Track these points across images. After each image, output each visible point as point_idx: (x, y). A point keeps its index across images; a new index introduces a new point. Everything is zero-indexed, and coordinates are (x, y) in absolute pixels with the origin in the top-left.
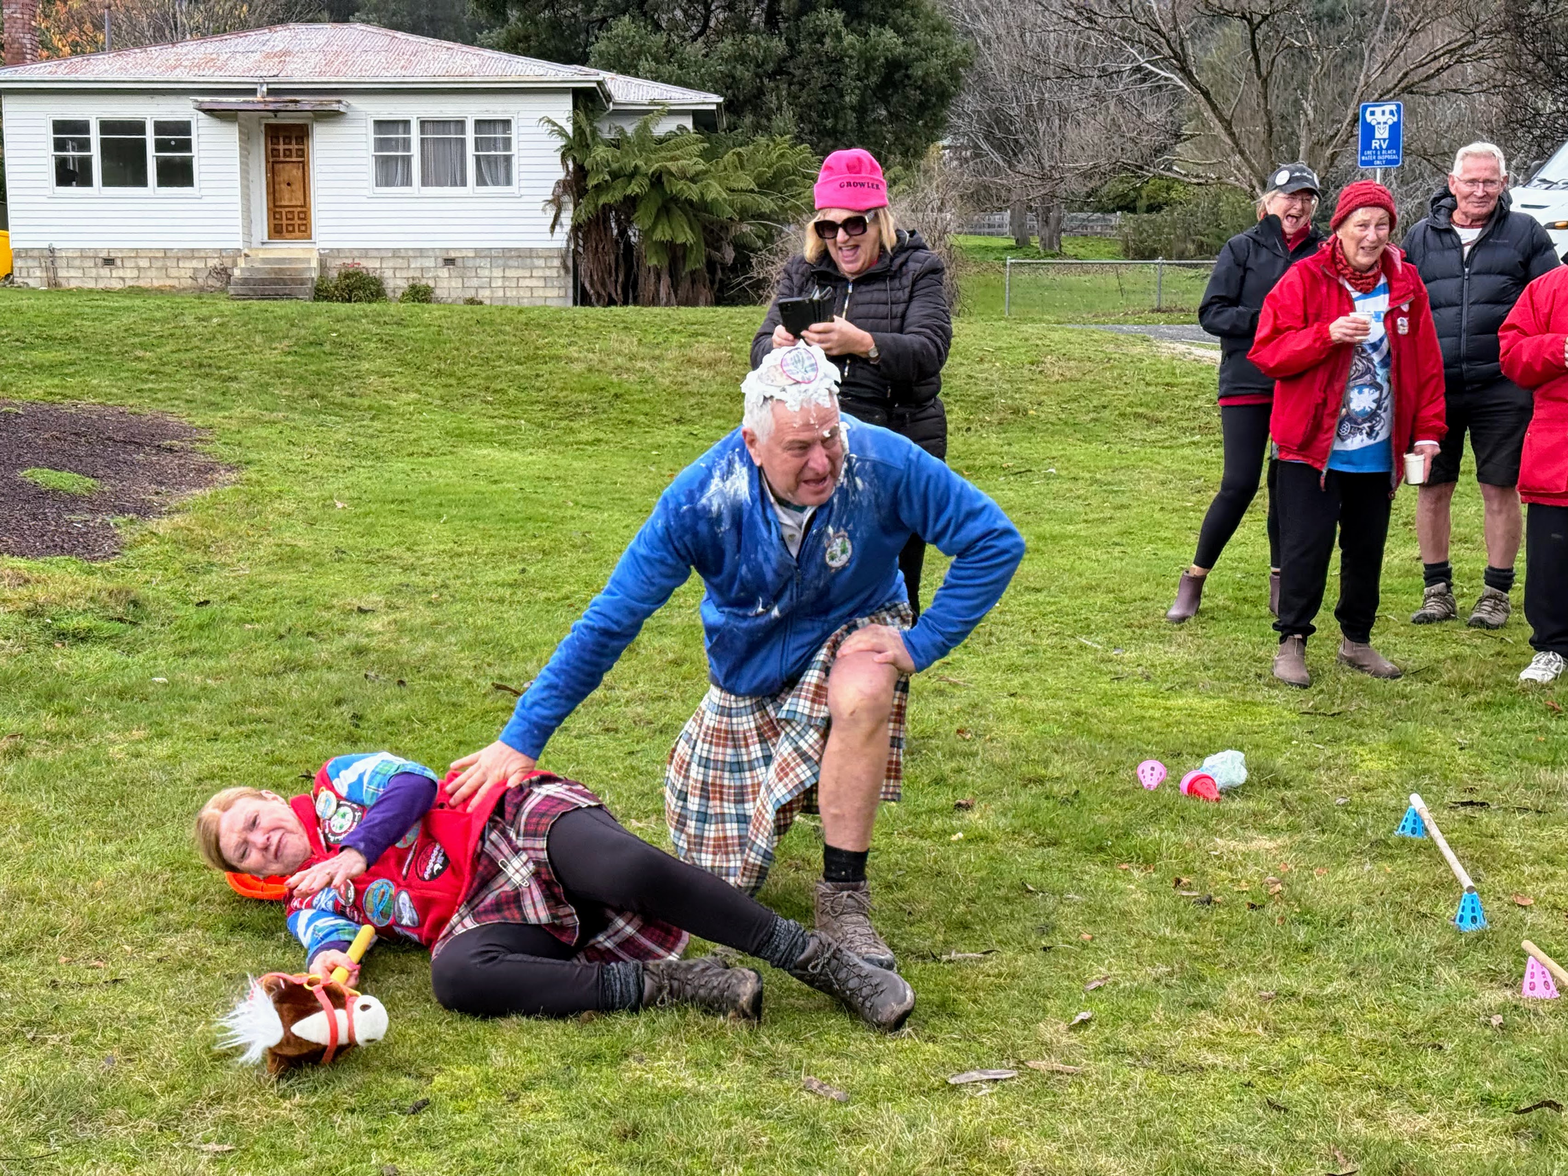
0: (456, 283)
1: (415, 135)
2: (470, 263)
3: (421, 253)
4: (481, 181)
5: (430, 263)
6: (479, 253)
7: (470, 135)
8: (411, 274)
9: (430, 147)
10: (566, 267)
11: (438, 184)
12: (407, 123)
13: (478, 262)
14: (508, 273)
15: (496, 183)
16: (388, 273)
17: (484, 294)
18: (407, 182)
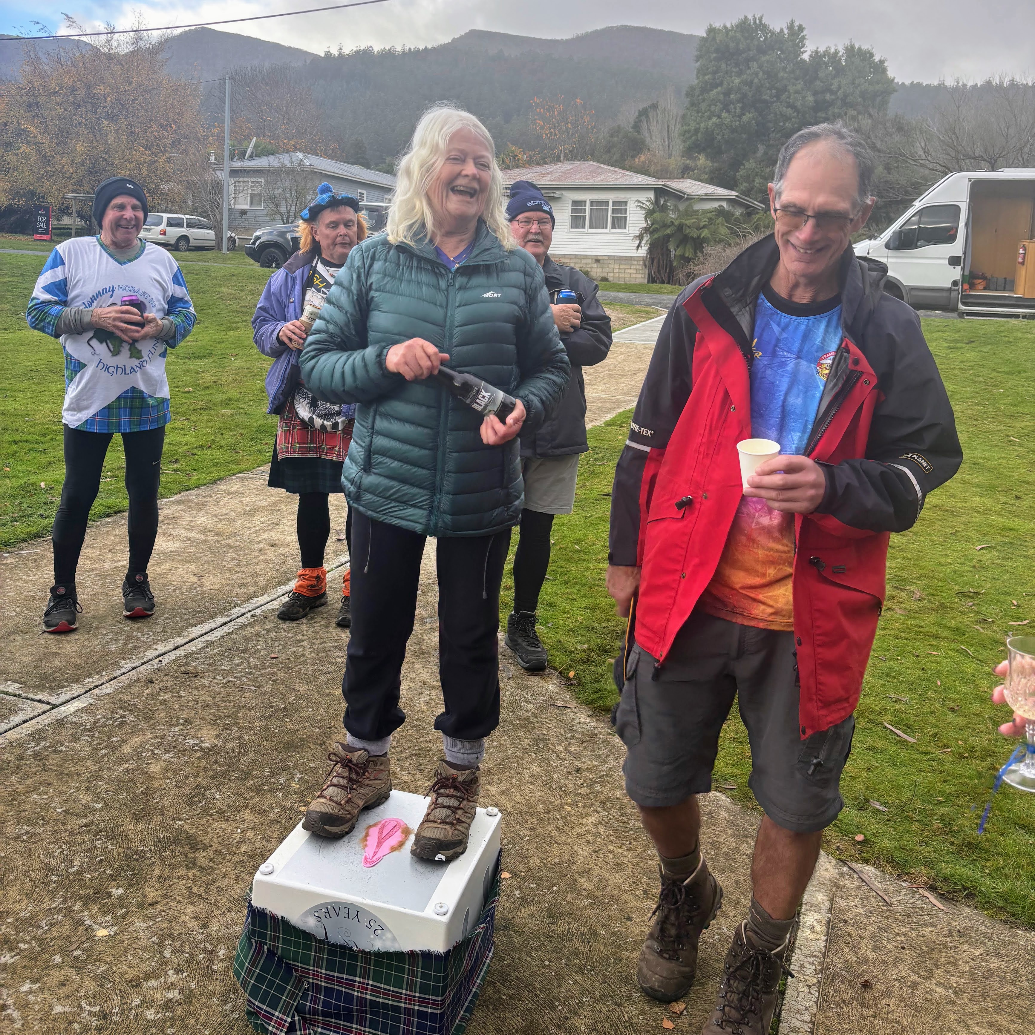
0: (599, 270)
1: (588, 207)
2: (606, 262)
3: (586, 257)
4: (613, 227)
5: (590, 261)
6: (610, 257)
7: (610, 207)
8: (582, 265)
9: (594, 212)
10: (645, 265)
11: (596, 228)
12: (585, 202)
13: (610, 261)
14: (622, 267)
15: (620, 228)
17: (610, 276)
18: (584, 227)
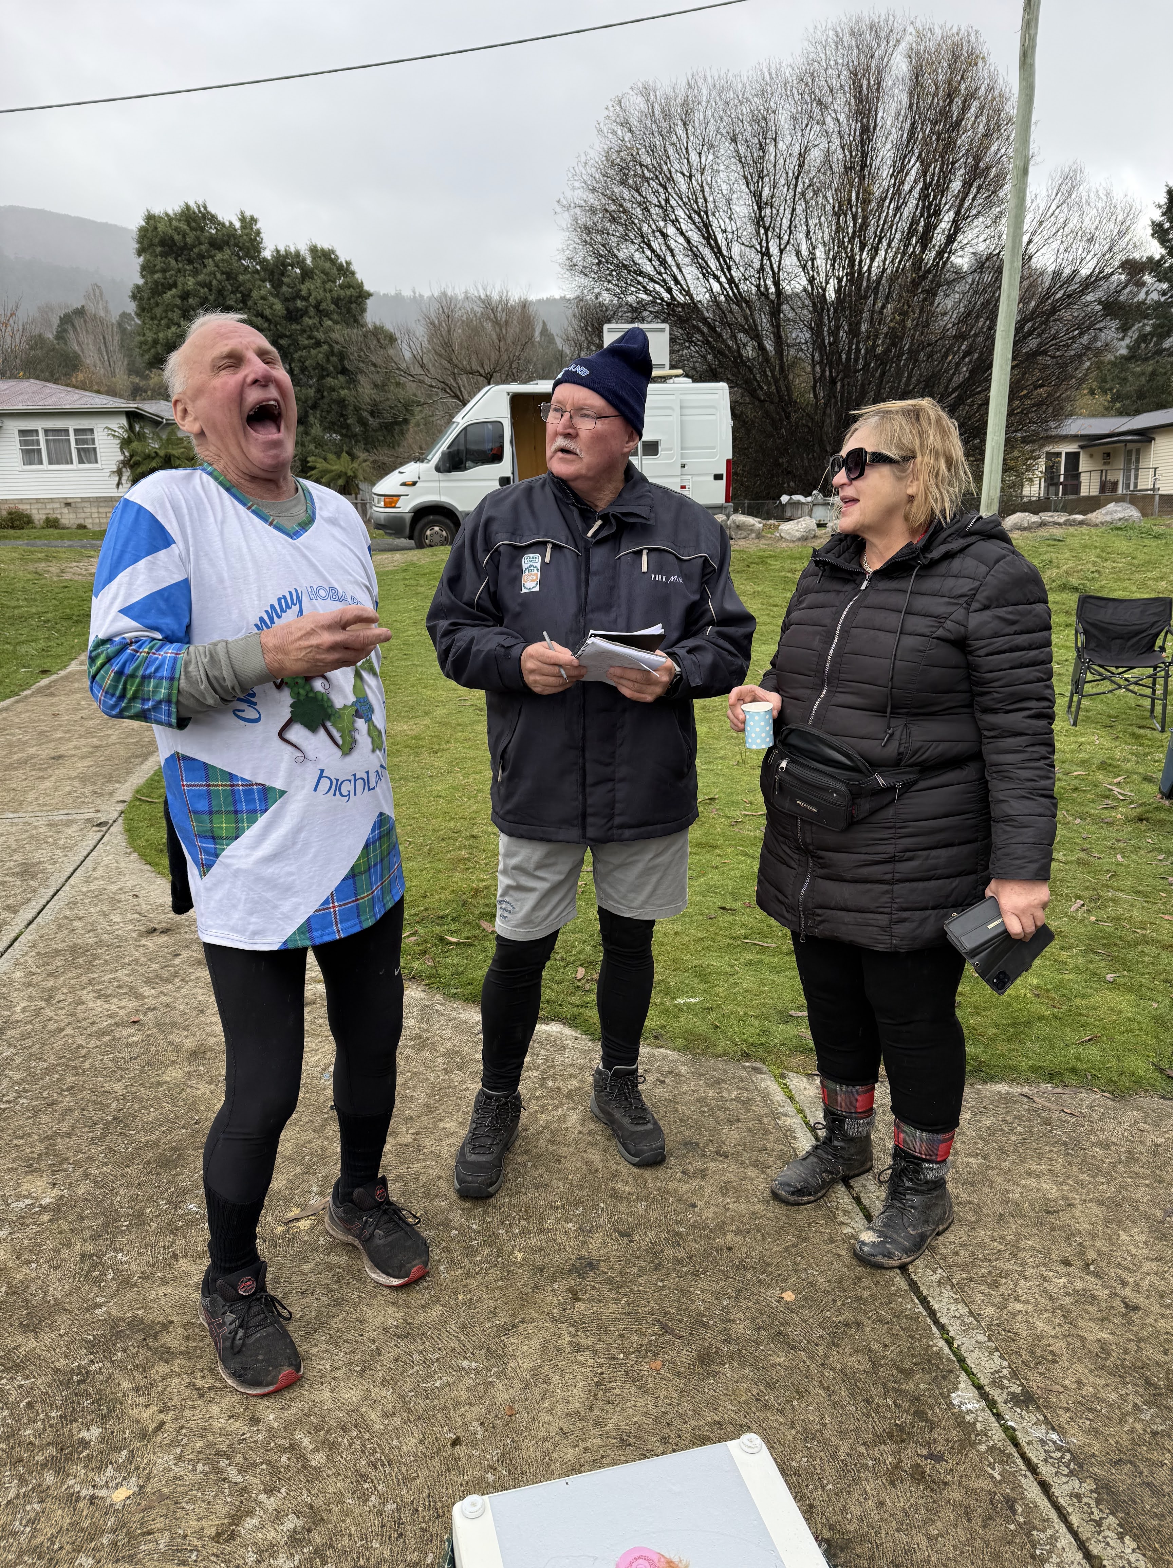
0: (72, 516)
1: (42, 437)
2: (79, 505)
3: (52, 500)
4: (81, 461)
5: (57, 506)
6: (84, 500)
7: (72, 437)
8: (47, 511)
9: (52, 445)
11: (58, 463)
12: (37, 431)
13: (83, 505)
14: (101, 510)
15: (90, 462)
16: (34, 512)
17: (88, 523)
18: (41, 463)
